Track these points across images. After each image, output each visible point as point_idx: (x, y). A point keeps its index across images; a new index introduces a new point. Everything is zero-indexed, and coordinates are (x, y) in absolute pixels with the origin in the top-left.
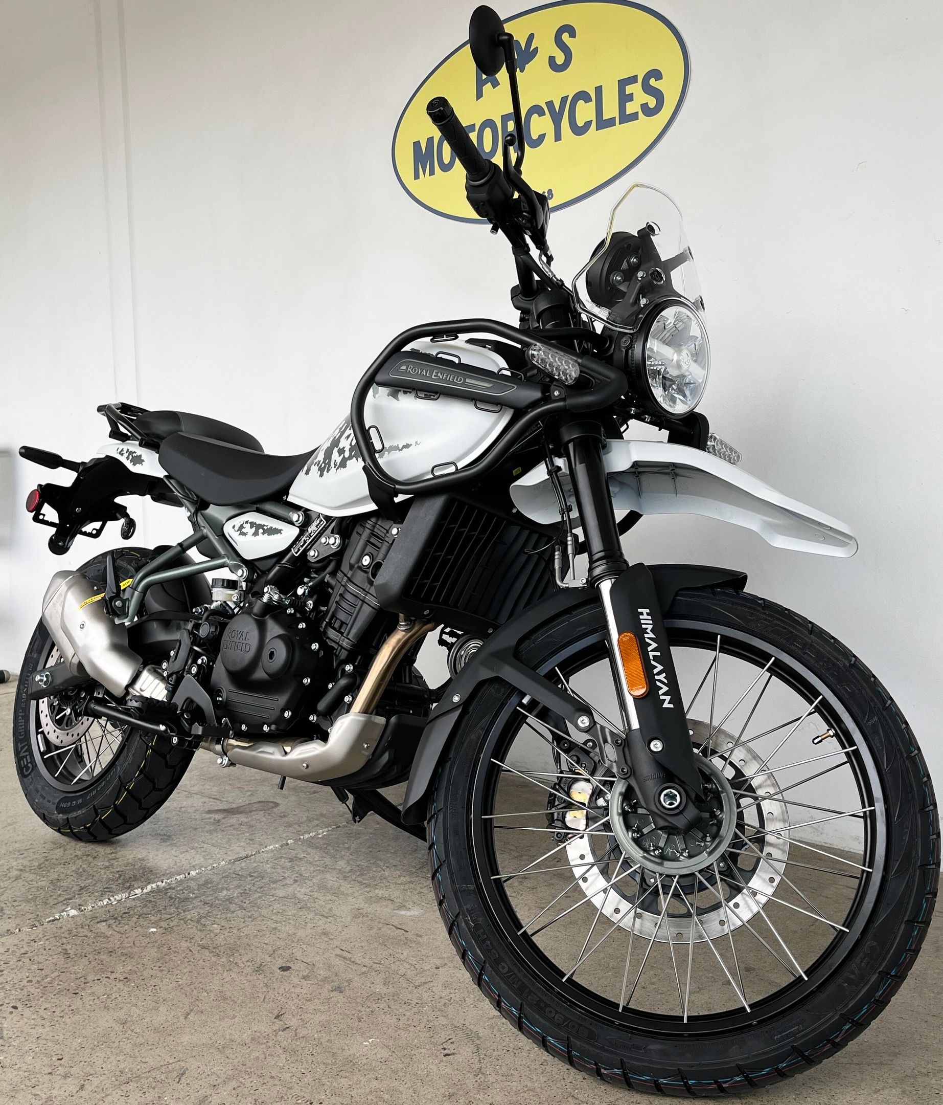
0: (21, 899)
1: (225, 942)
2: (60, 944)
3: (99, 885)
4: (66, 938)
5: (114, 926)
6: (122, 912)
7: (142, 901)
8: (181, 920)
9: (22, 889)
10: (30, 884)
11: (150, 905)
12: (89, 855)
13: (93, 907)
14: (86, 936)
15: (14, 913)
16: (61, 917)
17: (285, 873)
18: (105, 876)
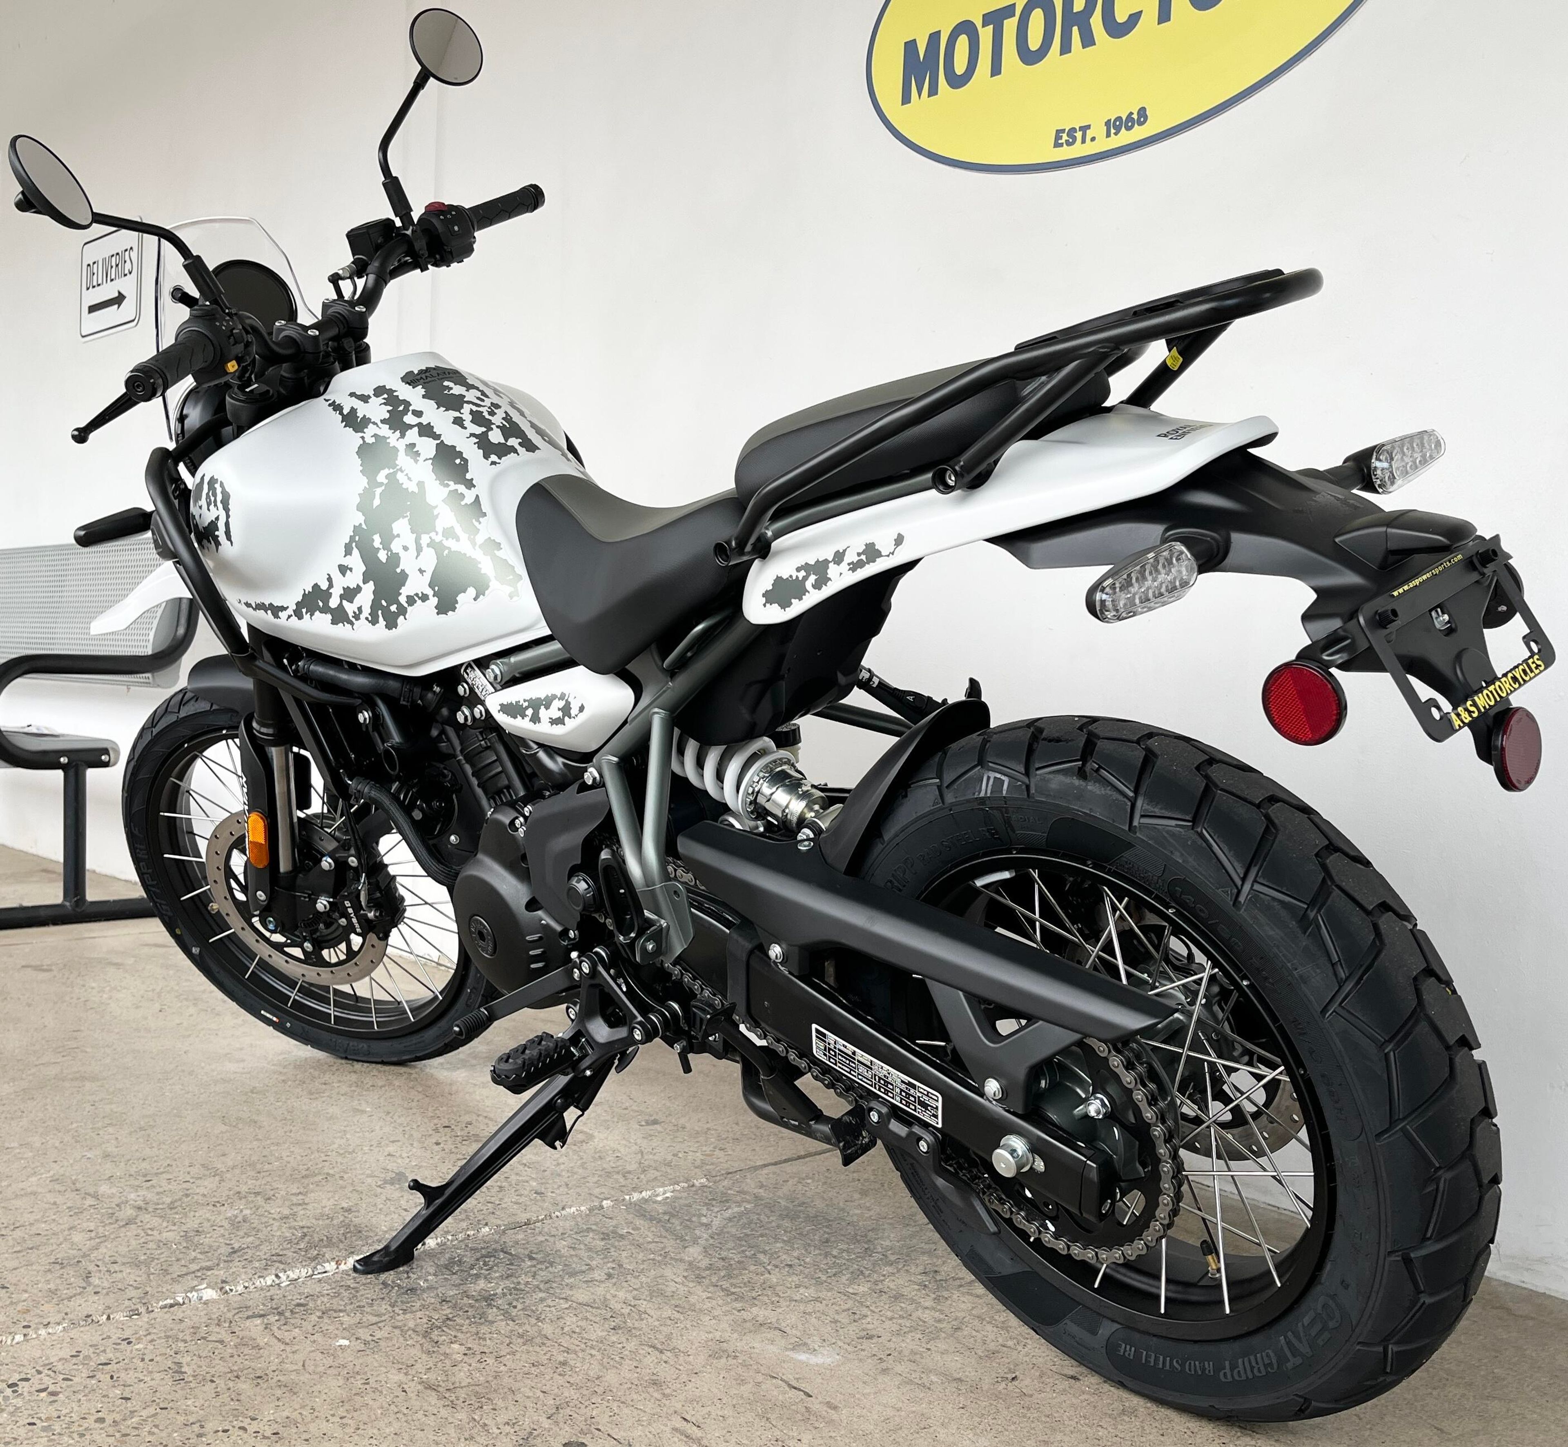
0: (125, 1260)
1: (471, 1380)
2: (172, 1353)
3: (265, 1248)
4: (185, 1341)
5: (275, 1328)
6: (293, 1303)
7: (333, 1286)
8: (395, 1328)
9: (134, 1243)
10: (148, 1235)
11: (346, 1294)
12: (257, 1194)
13: (246, 1288)
14: (221, 1342)
15: (106, 1284)
16: (187, 1301)
17: (591, 1258)
18: (279, 1233)
